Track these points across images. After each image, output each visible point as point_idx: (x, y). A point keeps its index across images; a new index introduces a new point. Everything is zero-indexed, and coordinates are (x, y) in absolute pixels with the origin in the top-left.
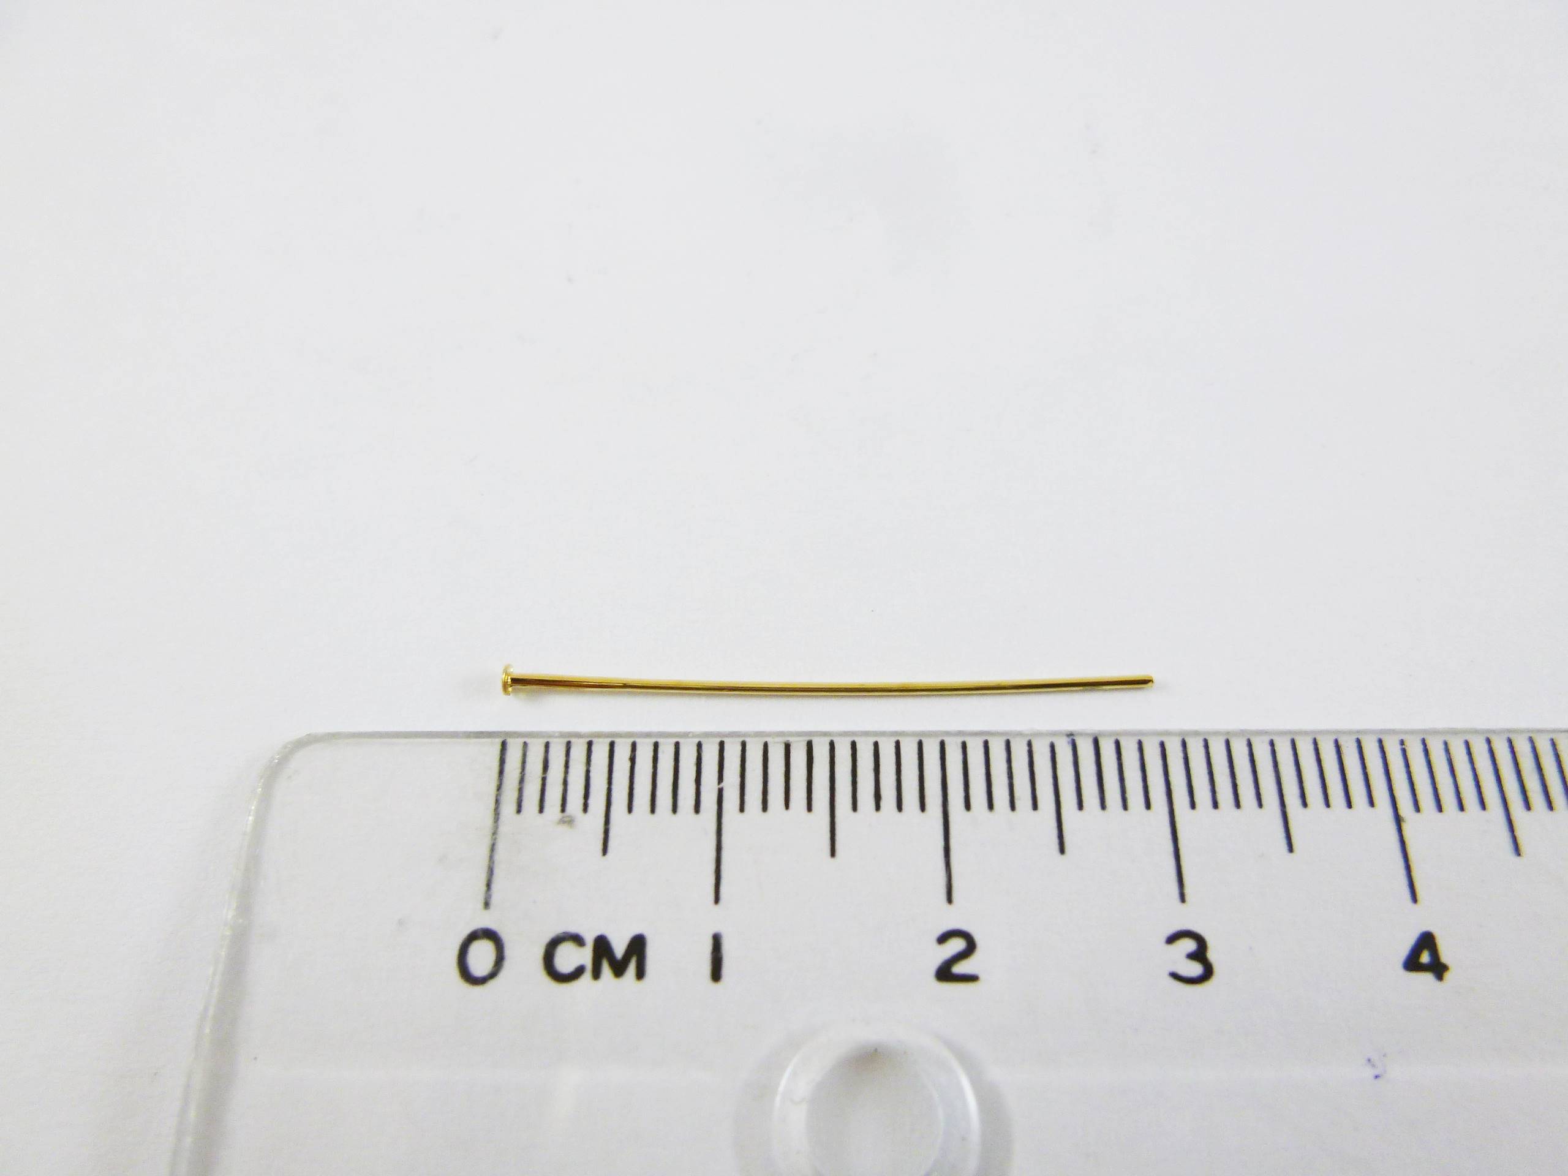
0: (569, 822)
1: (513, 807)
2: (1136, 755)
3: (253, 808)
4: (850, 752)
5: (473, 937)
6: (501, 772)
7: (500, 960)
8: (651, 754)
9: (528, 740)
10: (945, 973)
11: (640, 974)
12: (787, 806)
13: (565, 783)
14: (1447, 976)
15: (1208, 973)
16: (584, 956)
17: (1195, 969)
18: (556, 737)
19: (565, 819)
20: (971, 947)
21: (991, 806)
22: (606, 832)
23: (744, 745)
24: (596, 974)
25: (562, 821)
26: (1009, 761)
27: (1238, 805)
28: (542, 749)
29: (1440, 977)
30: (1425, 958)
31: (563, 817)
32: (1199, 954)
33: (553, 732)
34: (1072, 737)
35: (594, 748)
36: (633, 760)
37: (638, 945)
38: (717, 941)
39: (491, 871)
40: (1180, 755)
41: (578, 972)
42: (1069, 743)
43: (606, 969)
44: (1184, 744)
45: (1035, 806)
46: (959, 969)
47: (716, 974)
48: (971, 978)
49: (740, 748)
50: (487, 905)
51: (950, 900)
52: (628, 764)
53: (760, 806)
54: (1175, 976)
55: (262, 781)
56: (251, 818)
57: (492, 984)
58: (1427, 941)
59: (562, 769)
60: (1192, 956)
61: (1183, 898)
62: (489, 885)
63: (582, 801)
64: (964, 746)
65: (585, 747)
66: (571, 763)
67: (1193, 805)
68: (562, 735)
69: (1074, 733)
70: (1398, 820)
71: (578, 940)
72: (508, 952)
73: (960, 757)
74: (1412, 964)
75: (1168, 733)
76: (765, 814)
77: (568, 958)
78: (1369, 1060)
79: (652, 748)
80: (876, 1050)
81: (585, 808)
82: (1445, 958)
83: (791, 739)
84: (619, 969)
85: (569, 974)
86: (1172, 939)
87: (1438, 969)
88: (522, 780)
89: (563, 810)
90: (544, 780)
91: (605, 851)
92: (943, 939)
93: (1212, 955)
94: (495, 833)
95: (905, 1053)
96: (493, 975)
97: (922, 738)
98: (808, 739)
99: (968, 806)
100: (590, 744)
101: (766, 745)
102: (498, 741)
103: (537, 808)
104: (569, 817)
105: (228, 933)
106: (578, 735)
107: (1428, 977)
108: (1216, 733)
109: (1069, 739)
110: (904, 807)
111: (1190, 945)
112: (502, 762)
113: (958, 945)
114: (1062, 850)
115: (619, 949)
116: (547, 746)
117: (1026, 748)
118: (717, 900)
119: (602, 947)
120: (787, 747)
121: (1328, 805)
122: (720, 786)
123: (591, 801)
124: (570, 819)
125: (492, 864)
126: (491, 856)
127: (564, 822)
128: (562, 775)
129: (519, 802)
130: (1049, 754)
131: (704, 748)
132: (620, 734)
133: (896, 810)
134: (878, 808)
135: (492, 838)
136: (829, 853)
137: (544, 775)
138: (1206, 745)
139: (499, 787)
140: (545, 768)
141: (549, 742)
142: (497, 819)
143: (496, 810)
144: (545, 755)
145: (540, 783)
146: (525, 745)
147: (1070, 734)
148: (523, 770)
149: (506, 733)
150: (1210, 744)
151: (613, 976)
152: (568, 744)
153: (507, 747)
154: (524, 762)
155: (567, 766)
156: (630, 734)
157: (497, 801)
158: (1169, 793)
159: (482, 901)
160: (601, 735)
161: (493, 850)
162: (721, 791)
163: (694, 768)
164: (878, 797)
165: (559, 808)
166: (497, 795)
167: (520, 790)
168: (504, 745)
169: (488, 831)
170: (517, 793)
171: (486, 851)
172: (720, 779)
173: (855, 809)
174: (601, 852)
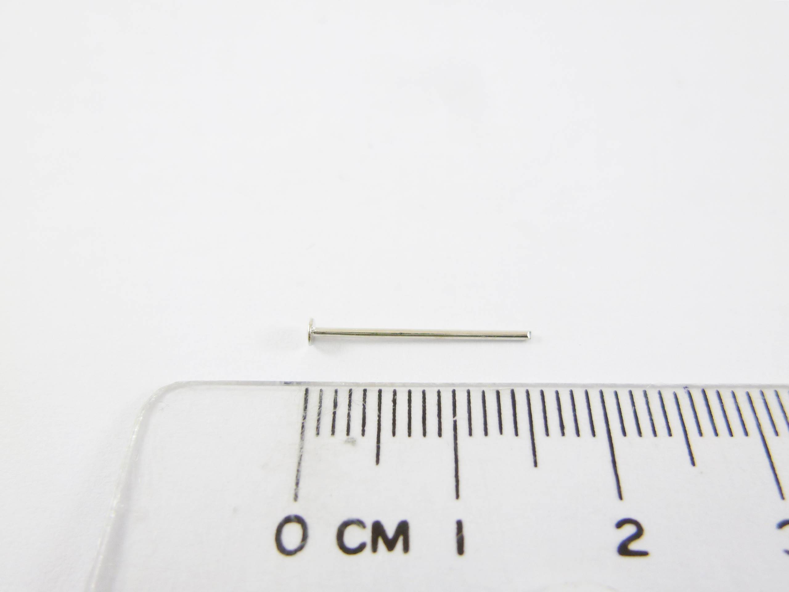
0: (353, 442)
1: (314, 431)
2: (732, 400)
5: (288, 520)
6: (306, 408)
7: (305, 537)
8: (407, 398)
9: (323, 388)
10: (624, 550)
11: (406, 548)
12: (501, 432)
13: (349, 415)
16: (366, 536)
18: (343, 386)
19: (349, 440)
20: (640, 531)
21: (640, 433)
22: (378, 448)
23: (469, 392)
24: (375, 549)
25: (347, 442)
26: (647, 403)
28: (334, 394)
33: (340, 382)
34: (687, 389)
35: (368, 393)
36: (394, 401)
37: (403, 529)
38: (459, 525)
39: (298, 477)
40: (761, 401)
41: (361, 548)
42: (685, 392)
43: (381, 545)
44: (762, 394)
45: (670, 434)
46: (634, 546)
47: (461, 550)
48: (644, 554)
49: (466, 394)
50: (296, 498)
51: (621, 497)
52: (392, 404)
53: (483, 432)
55: (143, 412)
56: (134, 436)
57: (299, 555)
59: (347, 407)
61: (782, 496)
62: (297, 488)
63: (361, 428)
64: (616, 394)
65: (362, 392)
66: (352, 404)
67: (777, 434)
68: (346, 384)
69: (687, 387)
71: (360, 523)
72: (311, 532)
73: (614, 401)
75: (750, 386)
76: (487, 437)
77: (354, 537)
79: (407, 394)
81: (363, 434)
83: (499, 389)
84: (390, 545)
85: (354, 549)
86: (781, 526)
88: (319, 414)
89: (348, 434)
90: (334, 413)
91: (378, 461)
92: (620, 524)
96: (301, 548)
97: (587, 389)
98: (511, 388)
99: (624, 434)
100: (365, 391)
101: (483, 393)
102: (303, 389)
103: (330, 432)
104: (353, 438)
105: (113, 515)
106: (358, 385)
108: (782, 386)
110: (581, 433)
112: (306, 402)
113: (630, 530)
114: (693, 463)
115: (390, 531)
116: (336, 392)
117: (658, 395)
118: (458, 496)
119: (378, 529)
120: (498, 393)
122: (455, 419)
123: (366, 428)
124: (352, 440)
125: (300, 469)
126: (299, 464)
127: (349, 442)
128: (347, 412)
129: (318, 428)
130: (673, 400)
131: (442, 395)
132: (385, 385)
133: (575, 435)
134: (563, 434)
135: (300, 451)
136: (533, 464)
137: (335, 410)
138: (778, 396)
139: (304, 418)
140: (335, 405)
141: (337, 389)
142: (303, 439)
143: (302, 433)
144: (334, 397)
145: (332, 416)
146: (321, 391)
147: (686, 387)
148: (320, 407)
149: (309, 383)
150: (780, 394)
151: (387, 550)
152: (350, 391)
153: (309, 392)
154: (321, 402)
155: (350, 405)
156: (392, 385)
157: (303, 427)
158: (759, 426)
159: (292, 496)
160: (373, 385)
161: (300, 459)
162: (455, 422)
163: (436, 408)
164: (562, 427)
165: (346, 433)
166: (303, 423)
167: (318, 420)
168: (307, 391)
169: (297, 447)
170: (316, 422)
171: (296, 460)
172: (454, 414)
173: (547, 434)
174: (375, 463)
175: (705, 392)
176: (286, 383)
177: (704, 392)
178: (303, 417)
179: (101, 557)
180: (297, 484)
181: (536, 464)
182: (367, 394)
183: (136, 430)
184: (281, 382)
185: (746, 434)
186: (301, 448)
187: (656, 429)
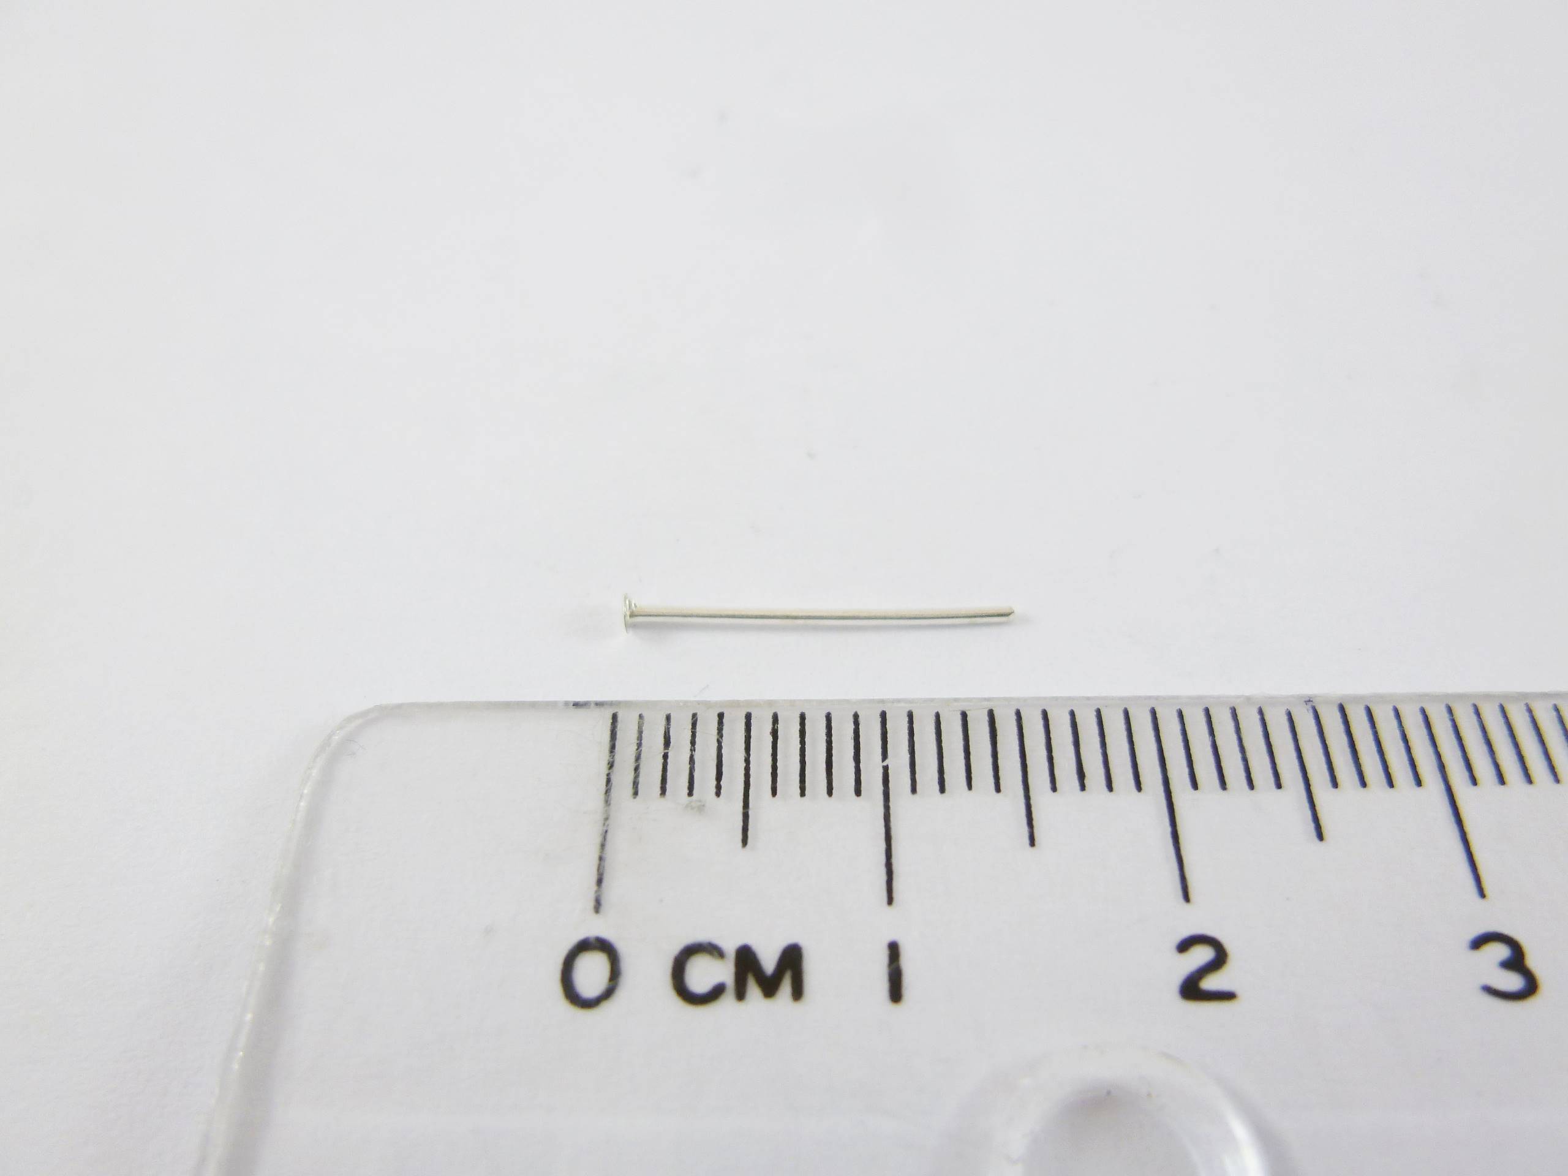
0: (701, 808)
1: (629, 789)
2: (1394, 723)
4: (1041, 722)
5: (584, 946)
6: (613, 748)
7: (615, 974)
8: (798, 727)
9: (644, 713)
10: (1191, 990)
11: (798, 993)
12: (970, 786)
13: (692, 760)
15: (1531, 987)
16: (722, 972)
17: (1513, 982)
18: (680, 708)
19: (693, 804)
20: (1220, 959)
21: (1223, 784)
22: (746, 817)
23: (910, 716)
24: (741, 995)
25: (689, 807)
26: (1238, 732)
27: (1529, 780)
28: (663, 722)
31: (691, 802)
32: (1516, 962)
33: (676, 701)
34: (1310, 703)
36: (775, 733)
37: (792, 958)
38: (894, 950)
39: (601, 870)
40: (1448, 725)
41: (717, 992)
42: (1308, 710)
43: (753, 988)
44: (1450, 710)
45: (1279, 785)
46: (1210, 983)
47: (896, 993)
48: (1227, 996)
49: (906, 719)
50: (598, 906)
51: (1187, 897)
52: (771, 739)
53: (936, 787)
54: (1489, 991)
55: (318, 760)
56: (304, 803)
57: (606, 1007)
59: (689, 746)
60: (1508, 965)
61: (1482, 895)
62: (600, 885)
63: (714, 783)
64: (1181, 715)
65: (716, 719)
66: (698, 739)
67: (1475, 782)
68: (686, 705)
69: (1314, 700)
71: (713, 950)
72: (626, 966)
73: (1178, 728)
75: (1428, 698)
76: (944, 796)
77: (703, 974)
79: (798, 720)
80: (1109, 1093)
81: (718, 794)
83: (967, 708)
84: (769, 987)
85: (705, 994)
86: (1478, 943)
88: (638, 758)
89: (690, 794)
90: (665, 757)
91: (745, 841)
92: (1184, 946)
93: (1532, 961)
95: (1149, 1095)
96: (608, 994)
97: (1127, 706)
98: (987, 706)
99: (1195, 785)
100: (721, 716)
101: (938, 716)
102: (608, 714)
103: (658, 791)
104: (700, 801)
105: (268, 943)
106: (708, 705)
108: (1487, 697)
109: (1309, 706)
110: (1115, 786)
111: (1501, 951)
112: (613, 737)
113: (1202, 955)
114: (1320, 836)
115: (769, 962)
116: (668, 718)
117: (1258, 717)
118: (890, 900)
119: (746, 960)
120: (964, 716)
122: (885, 764)
123: (725, 782)
124: (699, 804)
125: (604, 856)
126: (603, 846)
127: (692, 808)
128: (688, 753)
129: (636, 784)
130: (1286, 725)
131: (862, 720)
132: (757, 704)
133: (1105, 789)
134: (1083, 787)
135: (604, 824)
136: (1027, 841)
137: (666, 751)
138: (1477, 713)
139: (611, 765)
140: (667, 743)
141: (670, 714)
142: (608, 803)
143: (607, 792)
144: (665, 729)
145: (661, 761)
146: (641, 716)
147: (1309, 701)
148: (639, 745)
149: (617, 704)
150: (1481, 711)
151: (763, 996)
152: (694, 716)
153: (620, 718)
154: (640, 738)
155: (693, 743)
156: (770, 703)
157: (608, 781)
158: (1442, 767)
159: (592, 904)
160: (736, 704)
161: (605, 838)
162: (886, 769)
163: (851, 744)
164: (1081, 774)
165: (686, 791)
166: (608, 775)
167: (637, 769)
168: (615, 717)
169: (599, 817)
170: (633, 772)
171: (598, 840)
172: (885, 755)
173: (1054, 789)
174: (740, 844)
175: (1344, 709)
176: (576, 705)
177: (1342, 709)
178: (609, 763)
179: (249, 1017)
180: (600, 882)
181: (1032, 842)
182: (725, 721)
183: (306, 791)
184: (566, 704)
185: (1419, 783)
186: (606, 819)
187: (1253, 776)
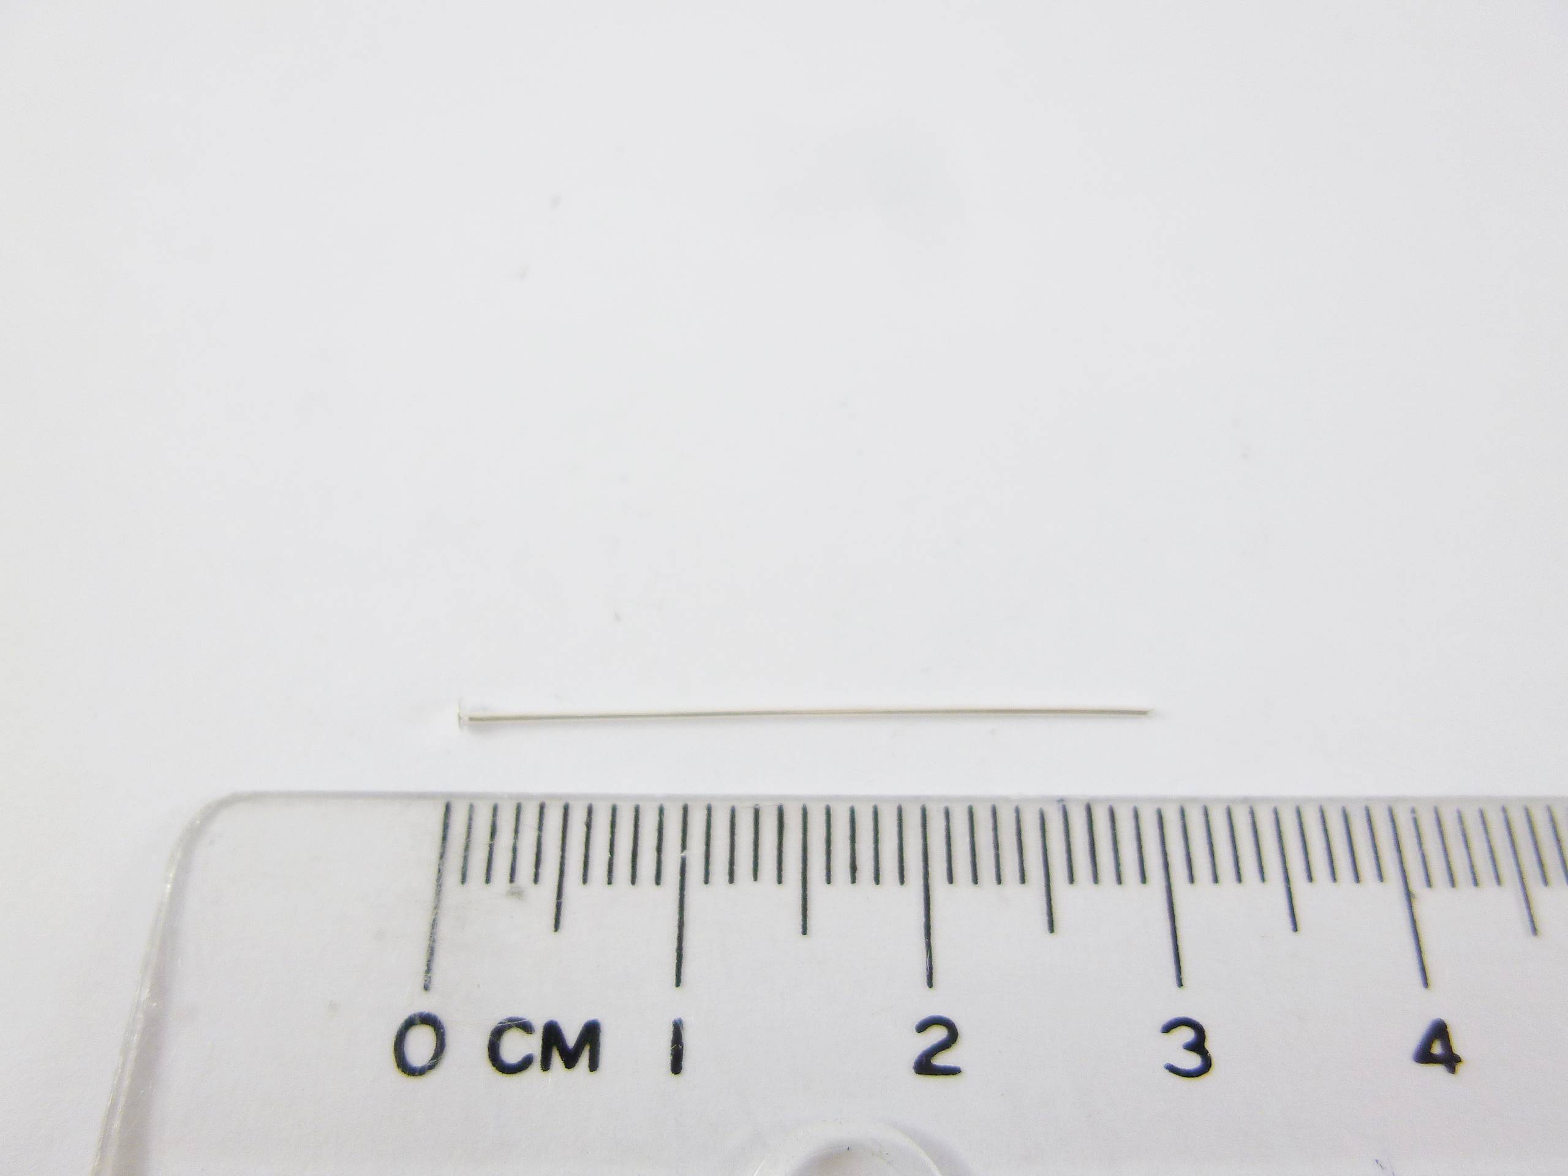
0: (517, 894)
1: (459, 877)
2: (1131, 822)
3: (171, 875)
4: (824, 818)
5: (410, 1024)
6: (444, 838)
7: (440, 1047)
8: (609, 819)
9: (474, 803)
10: (925, 1066)
11: (593, 1066)
12: (756, 877)
13: (515, 850)
14: (1460, 1067)
15: (1207, 1065)
16: (533, 1045)
17: (1193, 1061)
18: (505, 800)
19: (514, 890)
20: (953, 1036)
21: (975, 879)
22: (559, 906)
23: (709, 810)
24: (546, 1065)
25: (510, 893)
26: (995, 828)
27: (1239, 879)
28: (491, 813)
29: (1452, 1069)
30: (1437, 1049)
31: (512, 889)
32: (1198, 1046)
33: (502, 793)
34: (1061, 804)
36: (589, 826)
37: (591, 1033)
38: (678, 1029)
39: (431, 951)
40: (1178, 825)
41: (525, 1064)
42: (1058, 810)
43: (557, 1060)
44: (1183, 813)
45: (1023, 880)
46: (940, 1060)
47: (677, 1066)
48: (953, 1071)
49: (705, 812)
50: (426, 988)
51: (930, 984)
52: (585, 829)
53: (727, 878)
54: (1173, 1070)
55: (181, 846)
56: (169, 886)
57: (431, 1075)
58: (1440, 1031)
59: (512, 834)
60: (1190, 1047)
61: (1180, 984)
62: (429, 970)
63: (533, 870)
64: (947, 813)
65: (538, 810)
66: (521, 828)
67: (1192, 879)
68: (511, 797)
69: (1065, 799)
70: (1409, 896)
71: (526, 1027)
72: (449, 1040)
73: (943, 825)
74: (1424, 1056)
75: (1165, 800)
76: (732, 886)
77: (514, 1047)
78: (1377, 1161)
79: (609, 813)
80: (848, 1148)
81: (536, 880)
82: (1458, 1049)
83: (761, 804)
84: (570, 1059)
85: (515, 1065)
86: (1168, 1028)
87: (1451, 1061)
88: (467, 848)
89: (512, 880)
90: (491, 847)
91: (557, 926)
92: (923, 1027)
93: (1210, 1045)
94: (436, 907)
95: (881, 1152)
96: (431, 1066)
97: (901, 805)
98: (778, 803)
99: (951, 879)
100: (542, 808)
101: (733, 811)
102: (442, 804)
103: (483, 878)
104: (519, 887)
106: (530, 798)
107: (1439, 1070)
108: (1218, 800)
109: (1059, 807)
110: (882, 879)
111: (1187, 1035)
112: (446, 827)
113: (938, 1034)
114: (1051, 929)
115: (571, 1037)
116: (495, 809)
117: (1014, 816)
118: (678, 982)
119: (552, 1035)
120: (757, 813)
121: (1334, 879)
122: (683, 854)
123: (541, 871)
124: (519, 890)
125: (434, 938)
126: (433, 932)
127: (513, 894)
128: (512, 842)
129: (464, 871)
130: (1038, 822)
131: (666, 813)
132: (575, 796)
133: (873, 882)
134: (854, 880)
135: (434, 912)
136: (800, 930)
137: (492, 840)
138: (1206, 814)
139: (443, 855)
140: (493, 833)
141: (497, 805)
142: (437, 892)
143: (439, 881)
144: (492, 818)
145: (487, 850)
146: (471, 808)
147: (1062, 800)
148: (469, 835)
149: (451, 795)
150: (1210, 813)
151: (565, 1068)
152: (519, 807)
153: (452, 809)
154: (470, 828)
155: (516, 831)
156: (586, 796)
157: (439, 871)
158: (1166, 866)
159: (421, 984)
160: (554, 797)
161: (434, 925)
162: (684, 860)
163: (655, 835)
164: (854, 868)
165: (508, 877)
166: (440, 864)
167: (465, 858)
168: (448, 808)
169: (428, 905)
170: (462, 861)
171: (429, 923)
172: (684, 846)
173: (829, 881)
174: (553, 928)
175: (1090, 809)
177: (1088, 809)
178: (440, 854)
180: (429, 963)
181: (805, 930)
182: (546, 810)
185: (1144, 879)
187: (1002, 871)
